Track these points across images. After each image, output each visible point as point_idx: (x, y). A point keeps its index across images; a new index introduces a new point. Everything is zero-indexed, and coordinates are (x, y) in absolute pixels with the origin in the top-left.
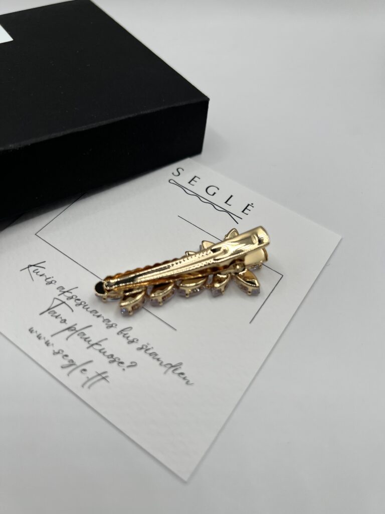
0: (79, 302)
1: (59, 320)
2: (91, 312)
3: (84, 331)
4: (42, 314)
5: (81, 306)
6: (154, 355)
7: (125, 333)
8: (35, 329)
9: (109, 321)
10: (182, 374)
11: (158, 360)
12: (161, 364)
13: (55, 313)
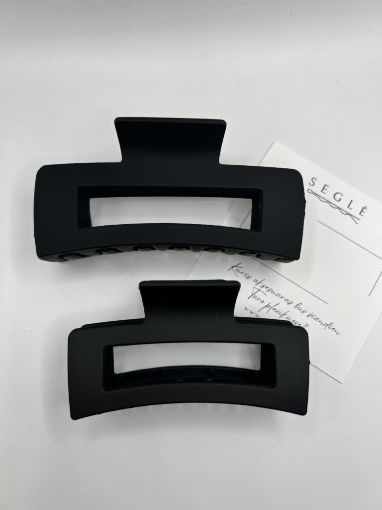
0: (268, 289)
1: (260, 301)
2: (277, 295)
3: (276, 307)
4: (249, 298)
5: (270, 292)
6: (317, 319)
7: (298, 307)
8: (248, 308)
9: (288, 300)
10: (334, 329)
11: (320, 321)
12: (321, 324)
13: (256, 297)
